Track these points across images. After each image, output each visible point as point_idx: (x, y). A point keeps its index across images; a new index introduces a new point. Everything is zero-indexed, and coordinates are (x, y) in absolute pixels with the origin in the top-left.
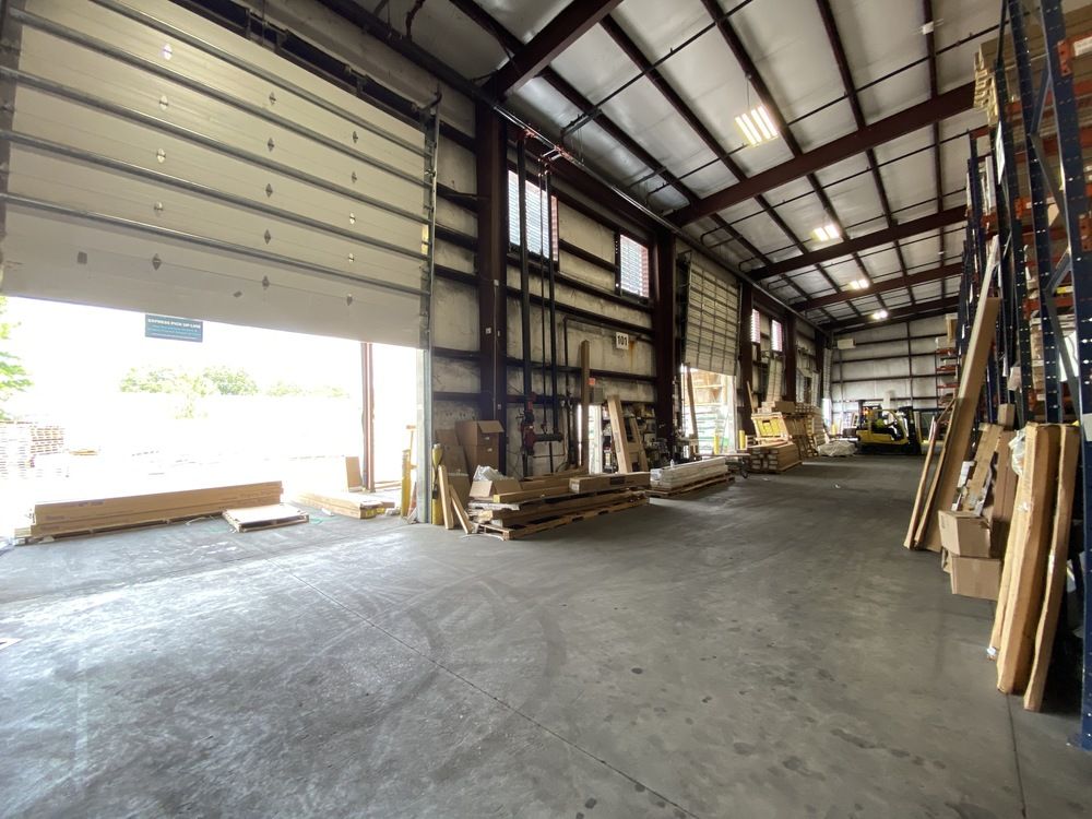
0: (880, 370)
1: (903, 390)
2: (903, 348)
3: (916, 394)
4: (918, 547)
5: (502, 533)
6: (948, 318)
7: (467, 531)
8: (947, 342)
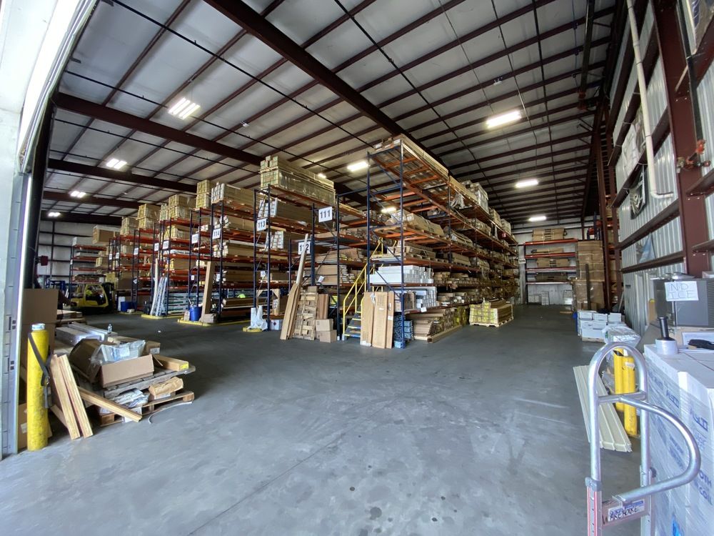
3: (54, 273)
4: (288, 338)
5: (182, 399)
6: (97, 227)
7: (137, 418)
8: (94, 242)
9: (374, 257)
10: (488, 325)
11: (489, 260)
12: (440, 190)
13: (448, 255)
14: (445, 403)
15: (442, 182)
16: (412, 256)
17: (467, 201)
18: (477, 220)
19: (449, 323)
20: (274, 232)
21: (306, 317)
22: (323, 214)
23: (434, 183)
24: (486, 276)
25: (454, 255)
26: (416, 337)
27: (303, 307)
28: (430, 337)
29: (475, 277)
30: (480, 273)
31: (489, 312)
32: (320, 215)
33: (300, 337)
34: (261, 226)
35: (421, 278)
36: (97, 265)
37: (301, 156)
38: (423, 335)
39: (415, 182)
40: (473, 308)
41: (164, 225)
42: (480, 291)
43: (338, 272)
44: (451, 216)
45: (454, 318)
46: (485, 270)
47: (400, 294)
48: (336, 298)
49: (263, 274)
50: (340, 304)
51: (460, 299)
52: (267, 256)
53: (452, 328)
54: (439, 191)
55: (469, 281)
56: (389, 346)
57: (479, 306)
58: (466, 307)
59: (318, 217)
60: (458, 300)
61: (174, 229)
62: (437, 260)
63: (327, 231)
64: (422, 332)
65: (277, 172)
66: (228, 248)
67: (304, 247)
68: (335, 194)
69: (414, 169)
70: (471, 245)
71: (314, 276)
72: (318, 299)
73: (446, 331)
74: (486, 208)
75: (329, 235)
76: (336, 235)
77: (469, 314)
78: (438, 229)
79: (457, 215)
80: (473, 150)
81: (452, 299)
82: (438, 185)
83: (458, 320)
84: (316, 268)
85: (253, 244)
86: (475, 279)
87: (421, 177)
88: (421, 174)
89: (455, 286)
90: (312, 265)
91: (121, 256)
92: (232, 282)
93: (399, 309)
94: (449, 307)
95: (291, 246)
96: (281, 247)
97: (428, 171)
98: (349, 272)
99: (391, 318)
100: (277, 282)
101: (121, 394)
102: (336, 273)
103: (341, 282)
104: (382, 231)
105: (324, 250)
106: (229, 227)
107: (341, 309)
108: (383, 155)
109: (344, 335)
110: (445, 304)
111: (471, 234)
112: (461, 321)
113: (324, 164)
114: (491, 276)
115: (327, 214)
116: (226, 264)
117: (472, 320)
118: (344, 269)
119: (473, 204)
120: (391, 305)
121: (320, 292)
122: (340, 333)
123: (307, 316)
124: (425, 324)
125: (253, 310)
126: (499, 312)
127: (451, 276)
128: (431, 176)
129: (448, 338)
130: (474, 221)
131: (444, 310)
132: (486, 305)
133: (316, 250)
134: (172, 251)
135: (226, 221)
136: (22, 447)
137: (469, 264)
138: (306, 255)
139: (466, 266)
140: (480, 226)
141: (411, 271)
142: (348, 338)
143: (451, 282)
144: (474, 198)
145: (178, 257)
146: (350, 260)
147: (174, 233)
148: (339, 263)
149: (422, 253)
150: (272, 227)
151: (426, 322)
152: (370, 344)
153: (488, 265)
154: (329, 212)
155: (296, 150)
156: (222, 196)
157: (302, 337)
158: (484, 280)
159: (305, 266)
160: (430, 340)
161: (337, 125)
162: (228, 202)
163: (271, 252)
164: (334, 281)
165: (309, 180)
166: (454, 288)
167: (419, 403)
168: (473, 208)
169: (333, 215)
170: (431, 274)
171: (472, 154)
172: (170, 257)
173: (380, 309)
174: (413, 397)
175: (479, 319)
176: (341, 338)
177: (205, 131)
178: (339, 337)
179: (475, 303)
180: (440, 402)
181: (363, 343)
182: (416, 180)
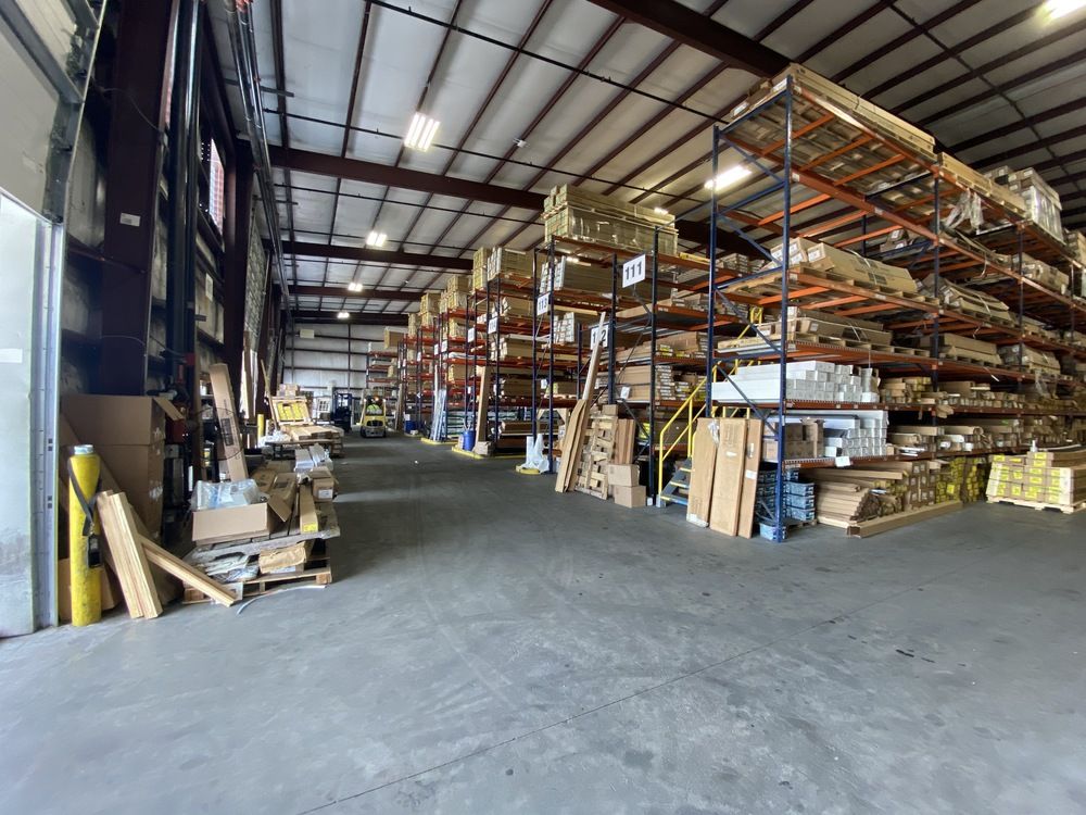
0: (325, 362)
1: (342, 381)
2: (343, 346)
3: (352, 385)
4: (567, 490)
5: (314, 578)
6: (388, 329)
7: (228, 602)
8: (385, 347)
9: (724, 346)
10: (1040, 506)
11: (1059, 354)
12: (916, 190)
13: (932, 340)
14: (810, 730)
15: (920, 170)
16: (815, 339)
17: (992, 211)
18: (1025, 257)
19: (922, 495)
20: (561, 315)
21: (597, 458)
22: (631, 271)
23: (897, 175)
24: (1049, 390)
25: (949, 339)
26: (823, 519)
27: (593, 441)
28: (854, 524)
29: (1013, 392)
30: (1030, 382)
31: (1045, 476)
32: (625, 274)
33: (586, 491)
34: (543, 307)
35: (840, 389)
36: (389, 375)
37: (622, 183)
38: (840, 516)
39: (843, 181)
40: (999, 465)
41: (443, 319)
42: (1026, 424)
43: (653, 378)
44: (945, 248)
45: (940, 486)
46: (1044, 375)
47: (777, 424)
48: (647, 426)
49: (544, 384)
50: (654, 439)
51: (960, 439)
52: (548, 356)
53: (931, 507)
54: (912, 195)
55: (992, 400)
56: (746, 531)
57: (1017, 459)
58: (978, 461)
59: (621, 277)
60: (953, 444)
61: (453, 324)
62: (892, 349)
63: (638, 304)
64: (840, 508)
65: (566, 212)
66: (508, 346)
67: (599, 333)
68: (676, 240)
69: (835, 146)
70: (1006, 316)
71: (613, 388)
72: (617, 429)
73: (910, 511)
74: (1054, 229)
75: (640, 311)
76: (651, 310)
77: (986, 478)
78: (902, 280)
79: (965, 245)
80: (1014, 94)
81: (937, 439)
82: (909, 178)
83: (951, 489)
84: (617, 373)
85: (531, 338)
86: (1013, 397)
87: (858, 164)
88: (857, 156)
89: (946, 410)
90: (611, 368)
91: (408, 363)
92: (514, 397)
93: (772, 456)
94: (922, 458)
95: (582, 335)
96: (571, 339)
97: (874, 147)
98: (677, 379)
99: (752, 475)
100: (564, 397)
101: (217, 559)
102: (649, 380)
103: (657, 398)
104: (744, 289)
105: (632, 341)
106: (508, 314)
107: (656, 449)
108: (753, 127)
109: (660, 497)
110: (912, 452)
111: (1007, 291)
112: (962, 492)
113: (664, 189)
114: (1063, 390)
115: (637, 269)
116: (503, 370)
117: (994, 492)
118: (666, 373)
119: (1015, 217)
120: (754, 447)
121: (622, 414)
122: (652, 492)
123: (598, 456)
124: (846, 493)
125: (529, 440)
126: (1077, 478)
127: (933, 387)
128: (885, 158)
129: (911, 529)
130: (1016, 260)
131: (910, 464)
132: (1039, 458)
133: (619, 339)
134: (451, 355)
135: (506, 306)
136: (64, 619)
137: (997, 360)
138: (601, 350)
139: (987, 364)
140: (1034, 272)
141: (809, 374)
142: (669, 504)
143: (931, 401)
144: (1018, 203)
145: (458, 363)
146: (681, 355)
147: (453, 330)
148: (656, 359)
149: (847, 334)
150: (556, 307)
151: (850, 488)
152: (704, 524)
153: (1056, 364)
154: (640, 265)
155: (612, 173)
156: (498, 268)
157: (588, 491)
158: (1041, 398)
159: (598, 369)
160: (854, 530)
161: (676, 104)
162: (507, 276)
163: (555, 350)
164: (643, 397)
165: (624, 219)
166: (944, 416)
167: (733, 709)
168: (1014, 228)
169: (647, 271)
170: (872, 383)
171: (1013, 104)
172: (449, 362)
173: (729, 454)
174: (725, 684)
175: (1016, 490)
176: (654, 502)
177: (472, 169)
178: (650, 501)
179: (1008, 452)
180: (798, 724)
181: (692, 518)
182: (847, 174)
